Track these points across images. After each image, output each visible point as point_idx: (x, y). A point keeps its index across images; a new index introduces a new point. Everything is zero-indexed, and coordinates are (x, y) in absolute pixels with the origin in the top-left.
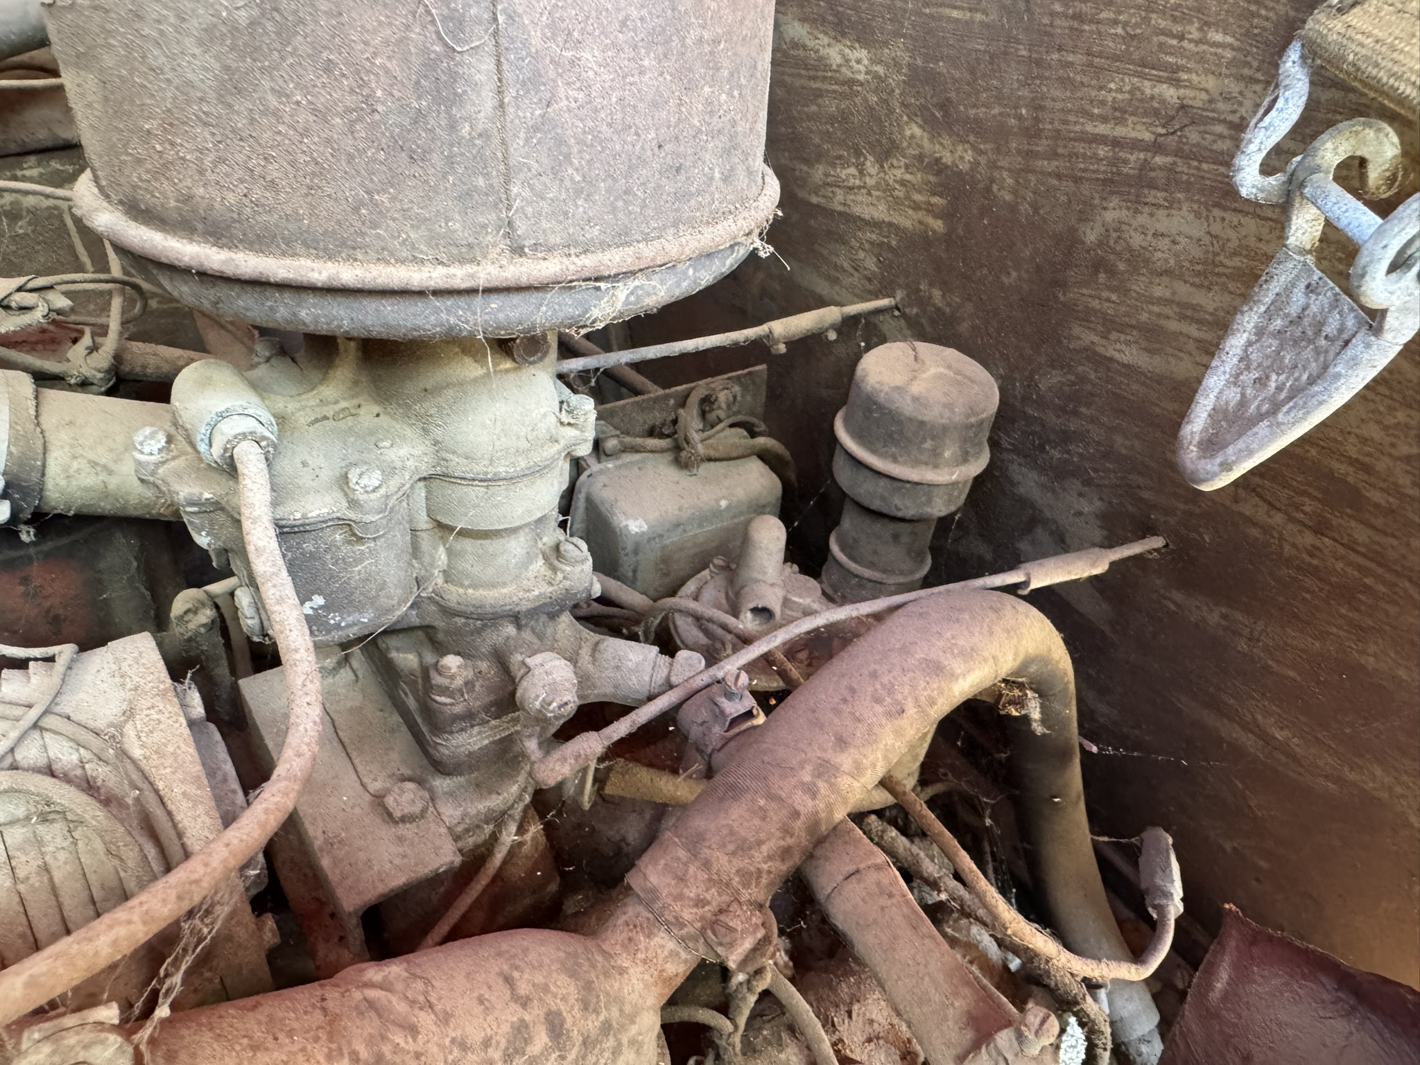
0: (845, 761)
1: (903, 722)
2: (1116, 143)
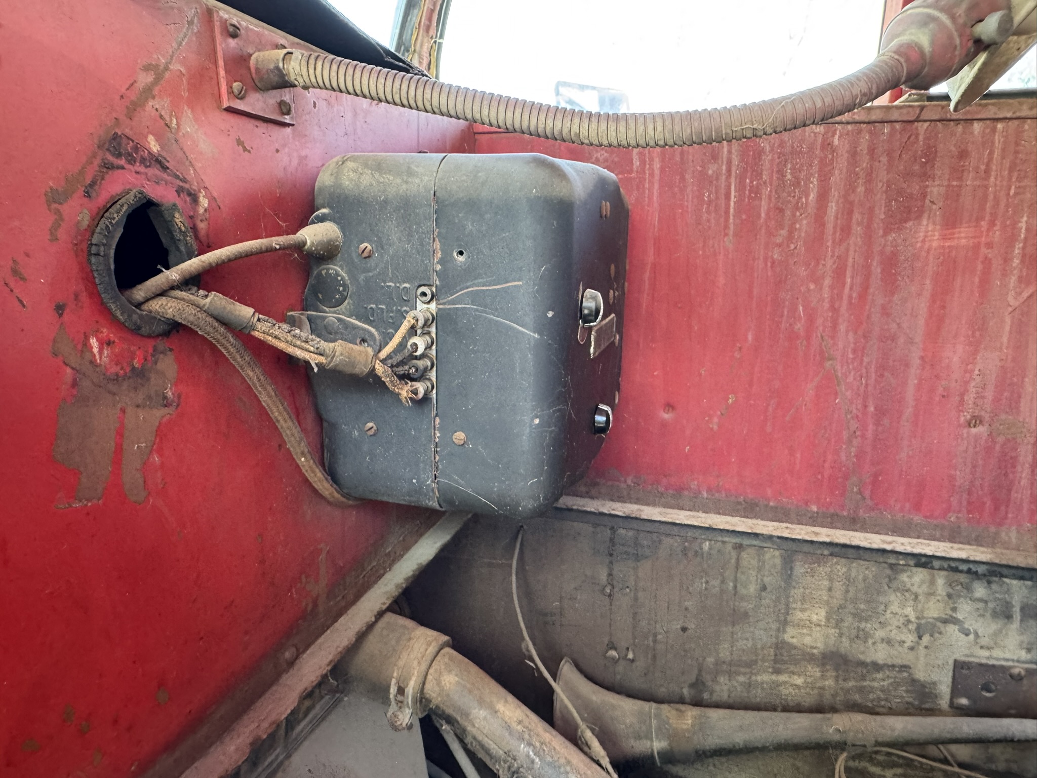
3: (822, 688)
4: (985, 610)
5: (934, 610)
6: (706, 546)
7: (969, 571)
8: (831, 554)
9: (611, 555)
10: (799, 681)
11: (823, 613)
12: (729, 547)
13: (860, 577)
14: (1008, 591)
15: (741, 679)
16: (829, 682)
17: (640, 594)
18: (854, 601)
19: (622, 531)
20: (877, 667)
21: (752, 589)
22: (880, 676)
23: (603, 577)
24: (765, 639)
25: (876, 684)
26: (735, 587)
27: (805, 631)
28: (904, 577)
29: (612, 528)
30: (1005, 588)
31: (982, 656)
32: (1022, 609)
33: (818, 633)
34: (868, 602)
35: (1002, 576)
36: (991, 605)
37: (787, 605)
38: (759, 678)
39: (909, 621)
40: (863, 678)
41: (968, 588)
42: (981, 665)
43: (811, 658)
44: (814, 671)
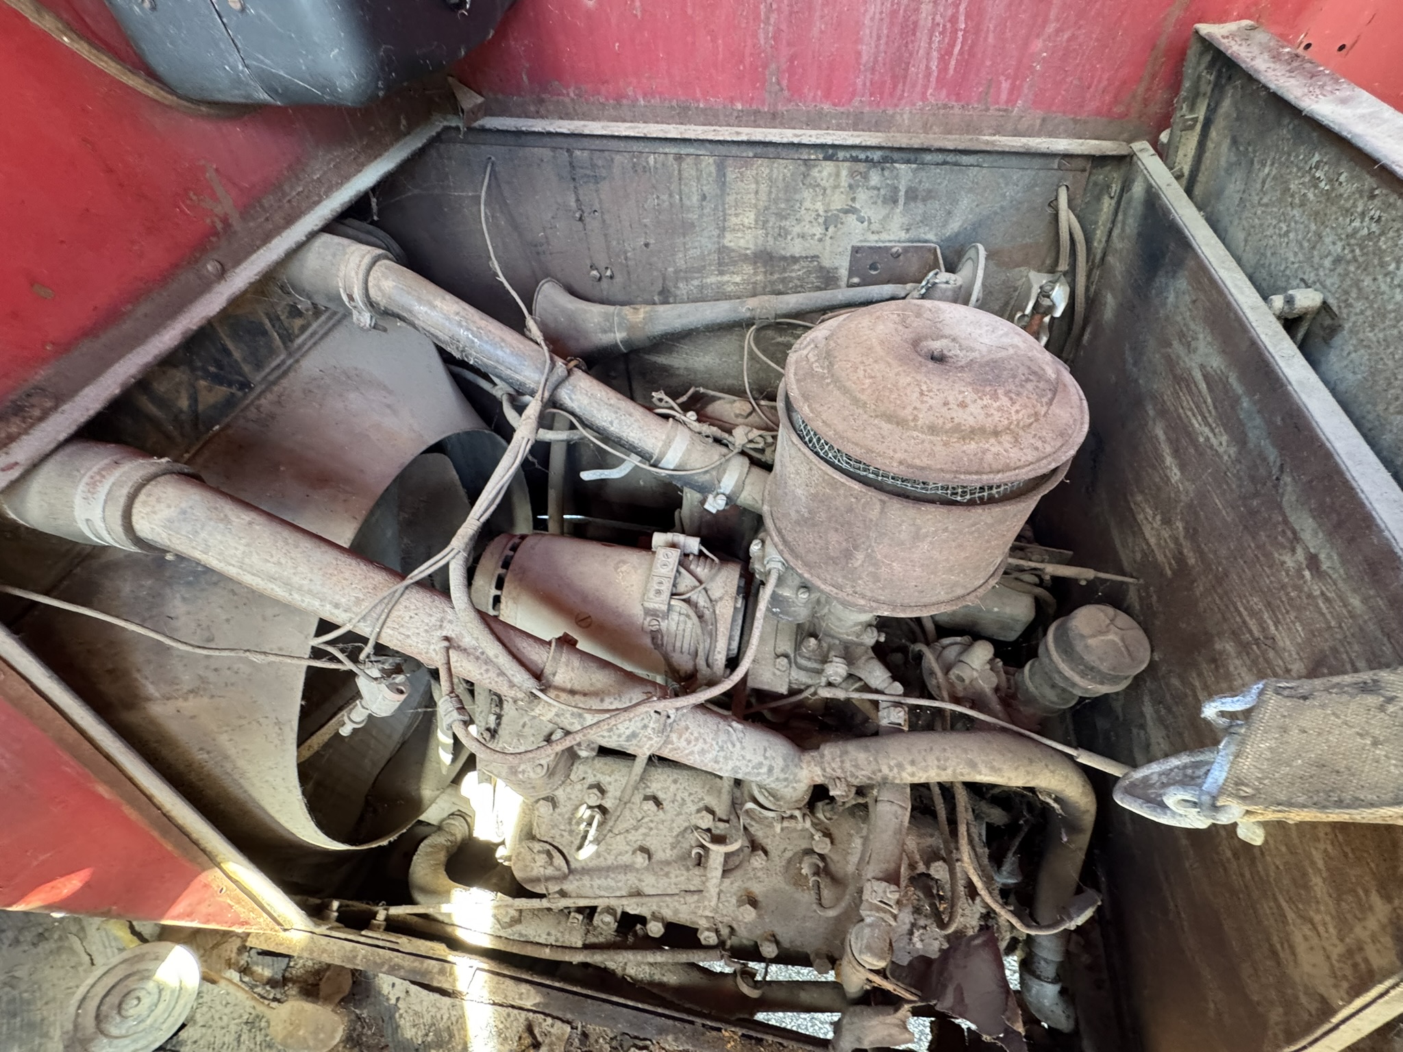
0: (910, 769)
1: (943, 773)
2: (1244, 622)
3: (755, 283)
4: (878, 196)
5: (838, 201)
6: (651, 159)
7: (867, 160)
8: (755, 156)
9: (574, 179)
10: (738, 279)
11: (752, 216)
12: (671, 157)
13: (781, 177)
14: (897, 177)
15: (696, 282)
16: (760, 278)
17: (606, 217)
18: (776, 201)
19: (578, 153)
20: (795, 260)
21: (695, 199)
22: (796, 267)
23: (573, 204)
24: (710, 246)
25: (793, 275)
26: (681, 199)
27: (740, 235)
28: (815, 172)
29: (568, 150)
30: (895, 172)
31: (873, 240)
32: (906, 192)
33: (749, 235)
34: (788, 201)
35: (893, 161)
36: (882, 192)
37: (724, 211)
38: (708, 281)
39: (818, 215)
40: (784, 270)
41: (866, 177)
42: (870, 248)
43: (745, 258)
44: (748, 269)
